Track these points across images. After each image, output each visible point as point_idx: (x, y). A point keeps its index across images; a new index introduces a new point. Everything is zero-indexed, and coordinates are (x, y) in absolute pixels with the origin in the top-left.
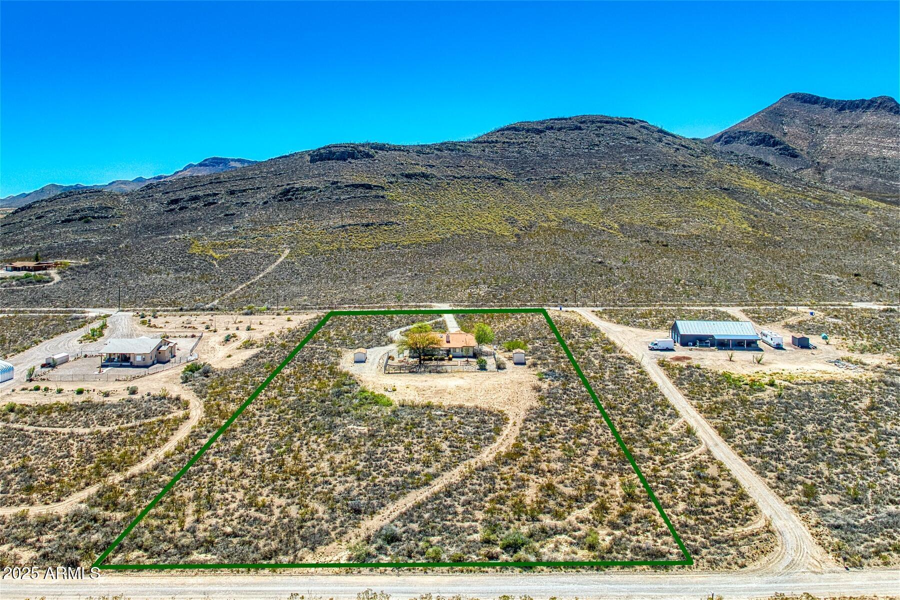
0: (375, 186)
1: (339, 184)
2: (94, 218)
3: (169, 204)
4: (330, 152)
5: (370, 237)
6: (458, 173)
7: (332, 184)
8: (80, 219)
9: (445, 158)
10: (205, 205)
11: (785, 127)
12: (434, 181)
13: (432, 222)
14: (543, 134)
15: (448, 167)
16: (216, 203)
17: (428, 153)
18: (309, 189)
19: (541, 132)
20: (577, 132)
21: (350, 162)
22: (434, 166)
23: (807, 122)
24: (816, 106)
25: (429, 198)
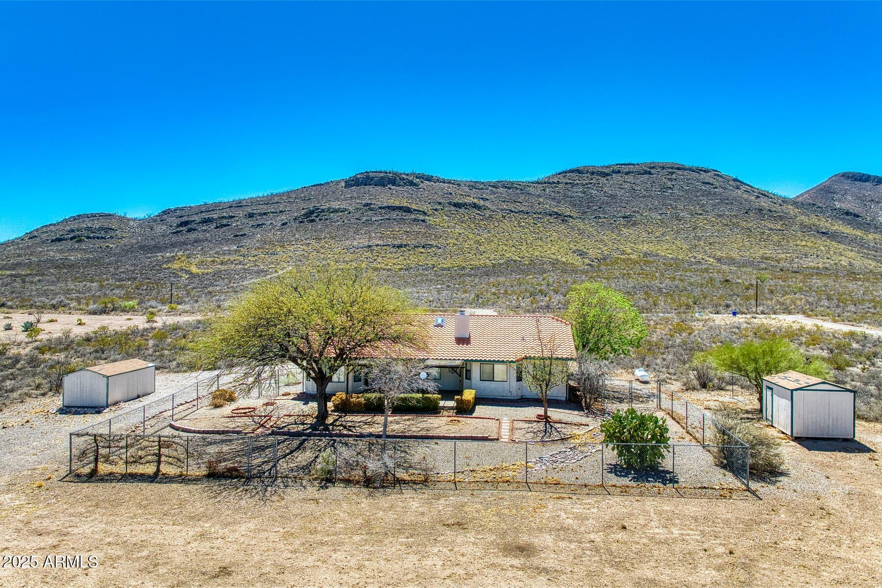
0: (415, 210)
1: (372, 206)
2: (88, 238)
3: (178, 226)
4: (368, 177)
5: (401, 258)
6: (515, 208)
7: (365, 206)
8: (72, 239)
9: (501, 193)
10: (217, 228)
11: (836, 203)
12: (487, 213)
13: (482, 248)
14: (609, 177)
15: (504, 202)
16: (229, 225)
17: (482, 189)
18: (336, 211)
19: (608, 175)
20: (646, 176)
21: (390, 189)
22: (487, 200)
23: (859, 198)
24: (868, 184)
25: (480, 227)
